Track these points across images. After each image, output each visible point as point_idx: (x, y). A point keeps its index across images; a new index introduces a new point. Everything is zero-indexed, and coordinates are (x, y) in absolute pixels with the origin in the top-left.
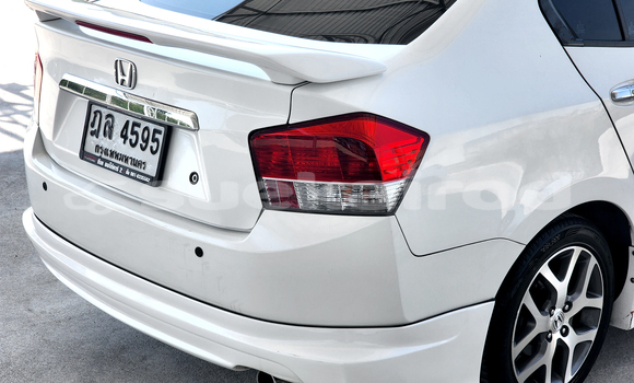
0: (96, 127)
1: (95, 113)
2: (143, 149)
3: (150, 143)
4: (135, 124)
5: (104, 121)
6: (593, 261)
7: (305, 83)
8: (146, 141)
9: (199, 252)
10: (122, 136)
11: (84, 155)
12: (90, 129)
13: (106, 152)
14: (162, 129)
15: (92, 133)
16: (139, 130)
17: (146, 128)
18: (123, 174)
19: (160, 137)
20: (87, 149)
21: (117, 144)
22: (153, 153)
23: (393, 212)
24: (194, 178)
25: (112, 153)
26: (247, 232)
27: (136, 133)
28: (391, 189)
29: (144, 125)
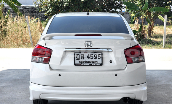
2: (96, 59)
5: (80, 56)
9: (116, 75)
11: (75, 64)
13: (83, 62)
16: (93, 56)
18: (91, 65)
19: (101, 55)
21: (86, 60)
22: (99, 59)
29: (94, 54)
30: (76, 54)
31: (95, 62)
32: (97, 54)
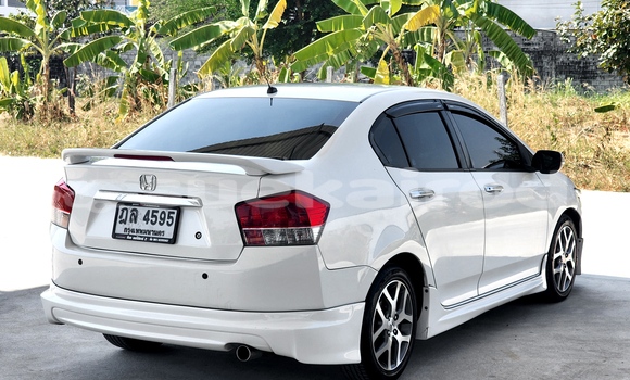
0: (124, 218)
1: (123, 210)
2: (161, 224)
3: (167, 220)
4: (154, 211)
5: (129, 214)
6: (407, 292)
7: (268, 174)
8: (164, 220)
9: (205, 276)
10: (144, 219)
11: (115, 235)
12: (119, 220)
13: (133, 231)
14: (176, 211)
15: (121, 222)
16: (158, 215)
17: (163, 212)
18: (148, 241)
19: (174, 216)
20: (117, 232)
21: (141, 225)
22: (169, 225)
23: (316, 244)
24: (198, 236)
25: (137, 231)
26: (234, 261)
27: (156, 217)
28: (316, 230)
29: (160, 210)
30: (121, 207)
31: (159, 233)
32: (167, 211)
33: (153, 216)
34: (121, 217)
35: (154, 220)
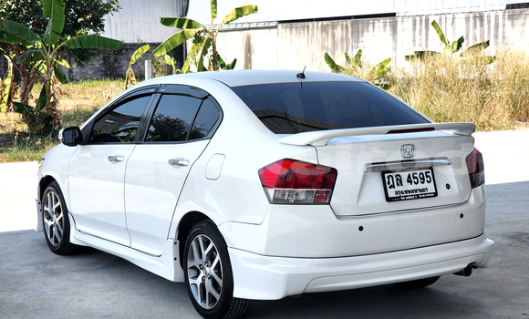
0: (391, 183)
2: (423, 183)
3: (426, 179)
4: (413, 174)
5: (395, 179)
8: (423, 179)
9: (462, 216)
10: (408, 181)
11: (389, 199)
12: (388, 186)
13: (402, 192)
14: (430, 171)
15: (390, 187)
16: (418, 176)
17: (421, 173)
18: (418, 198)
19: (430, 174)
20: (390, 196)
21: (407, 186)
22: (429, 182)
24: (448, 186)
25: (406, 192)
27: (416, 178)
29: (418, 172)
30: (386, 175)
31: (423, 190)
32: (424, 172)
33: (414, 178)
34: (389, 183)
35: (416, 180)
